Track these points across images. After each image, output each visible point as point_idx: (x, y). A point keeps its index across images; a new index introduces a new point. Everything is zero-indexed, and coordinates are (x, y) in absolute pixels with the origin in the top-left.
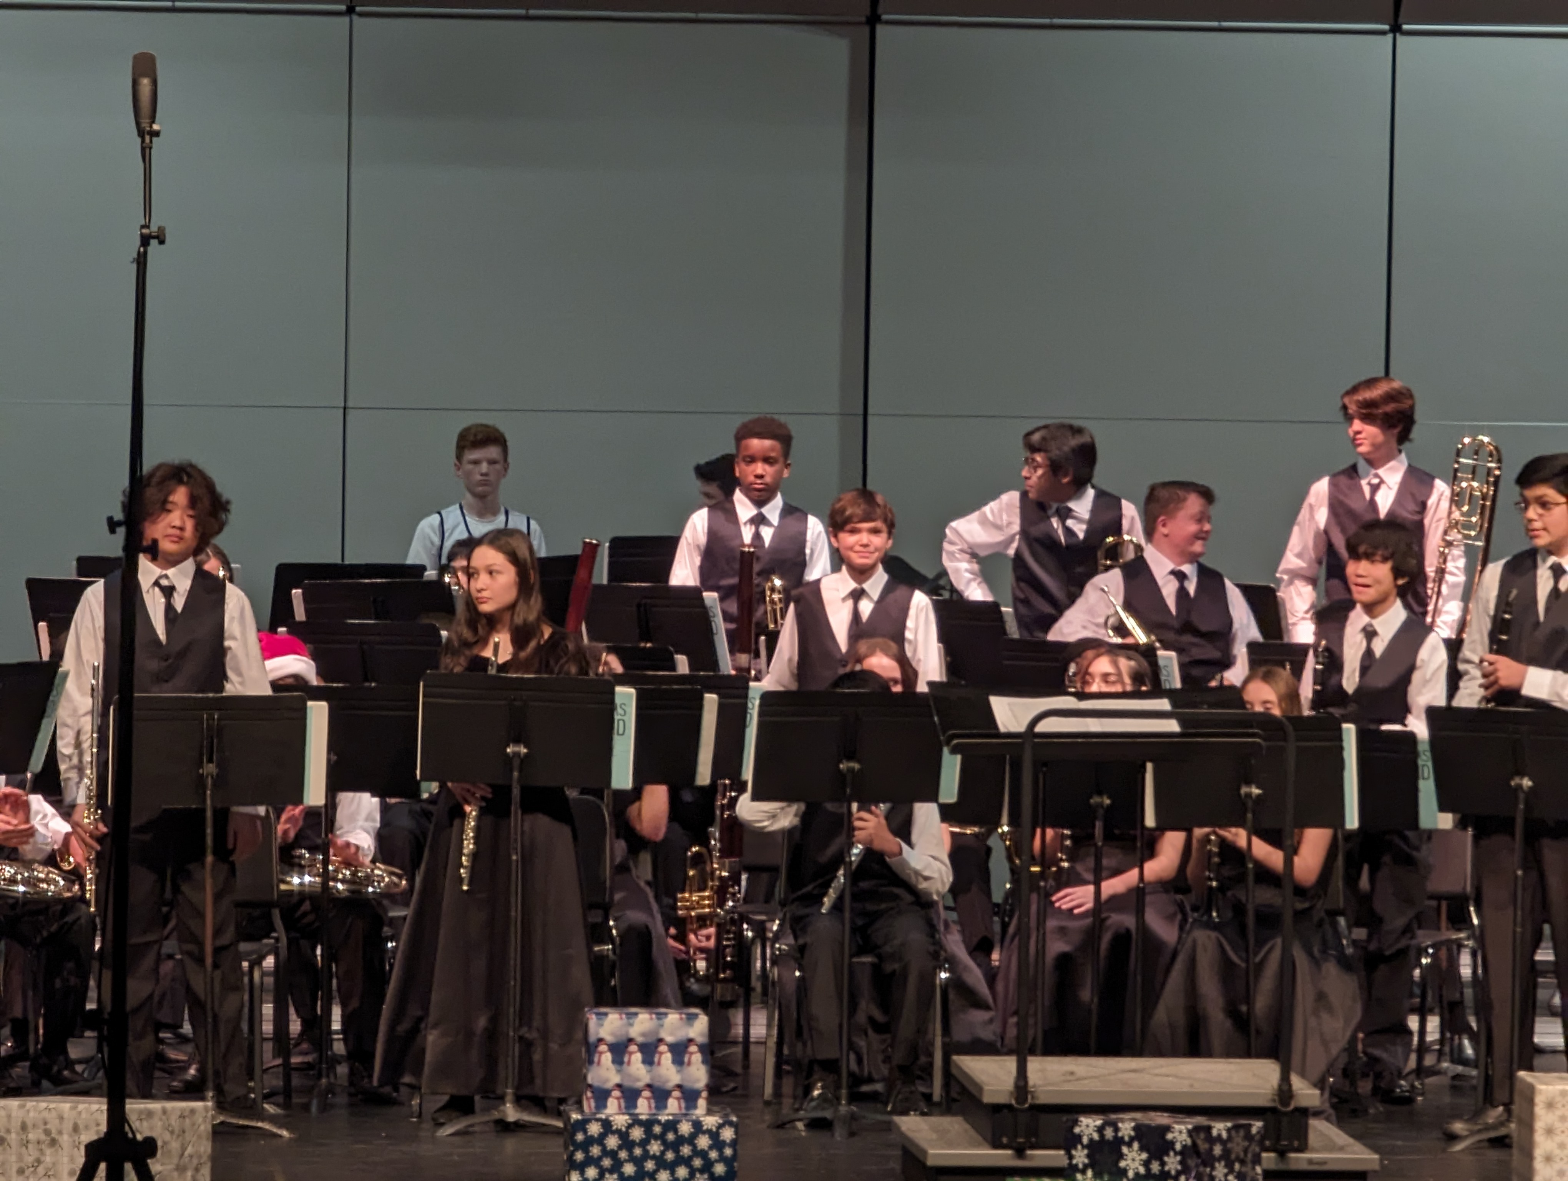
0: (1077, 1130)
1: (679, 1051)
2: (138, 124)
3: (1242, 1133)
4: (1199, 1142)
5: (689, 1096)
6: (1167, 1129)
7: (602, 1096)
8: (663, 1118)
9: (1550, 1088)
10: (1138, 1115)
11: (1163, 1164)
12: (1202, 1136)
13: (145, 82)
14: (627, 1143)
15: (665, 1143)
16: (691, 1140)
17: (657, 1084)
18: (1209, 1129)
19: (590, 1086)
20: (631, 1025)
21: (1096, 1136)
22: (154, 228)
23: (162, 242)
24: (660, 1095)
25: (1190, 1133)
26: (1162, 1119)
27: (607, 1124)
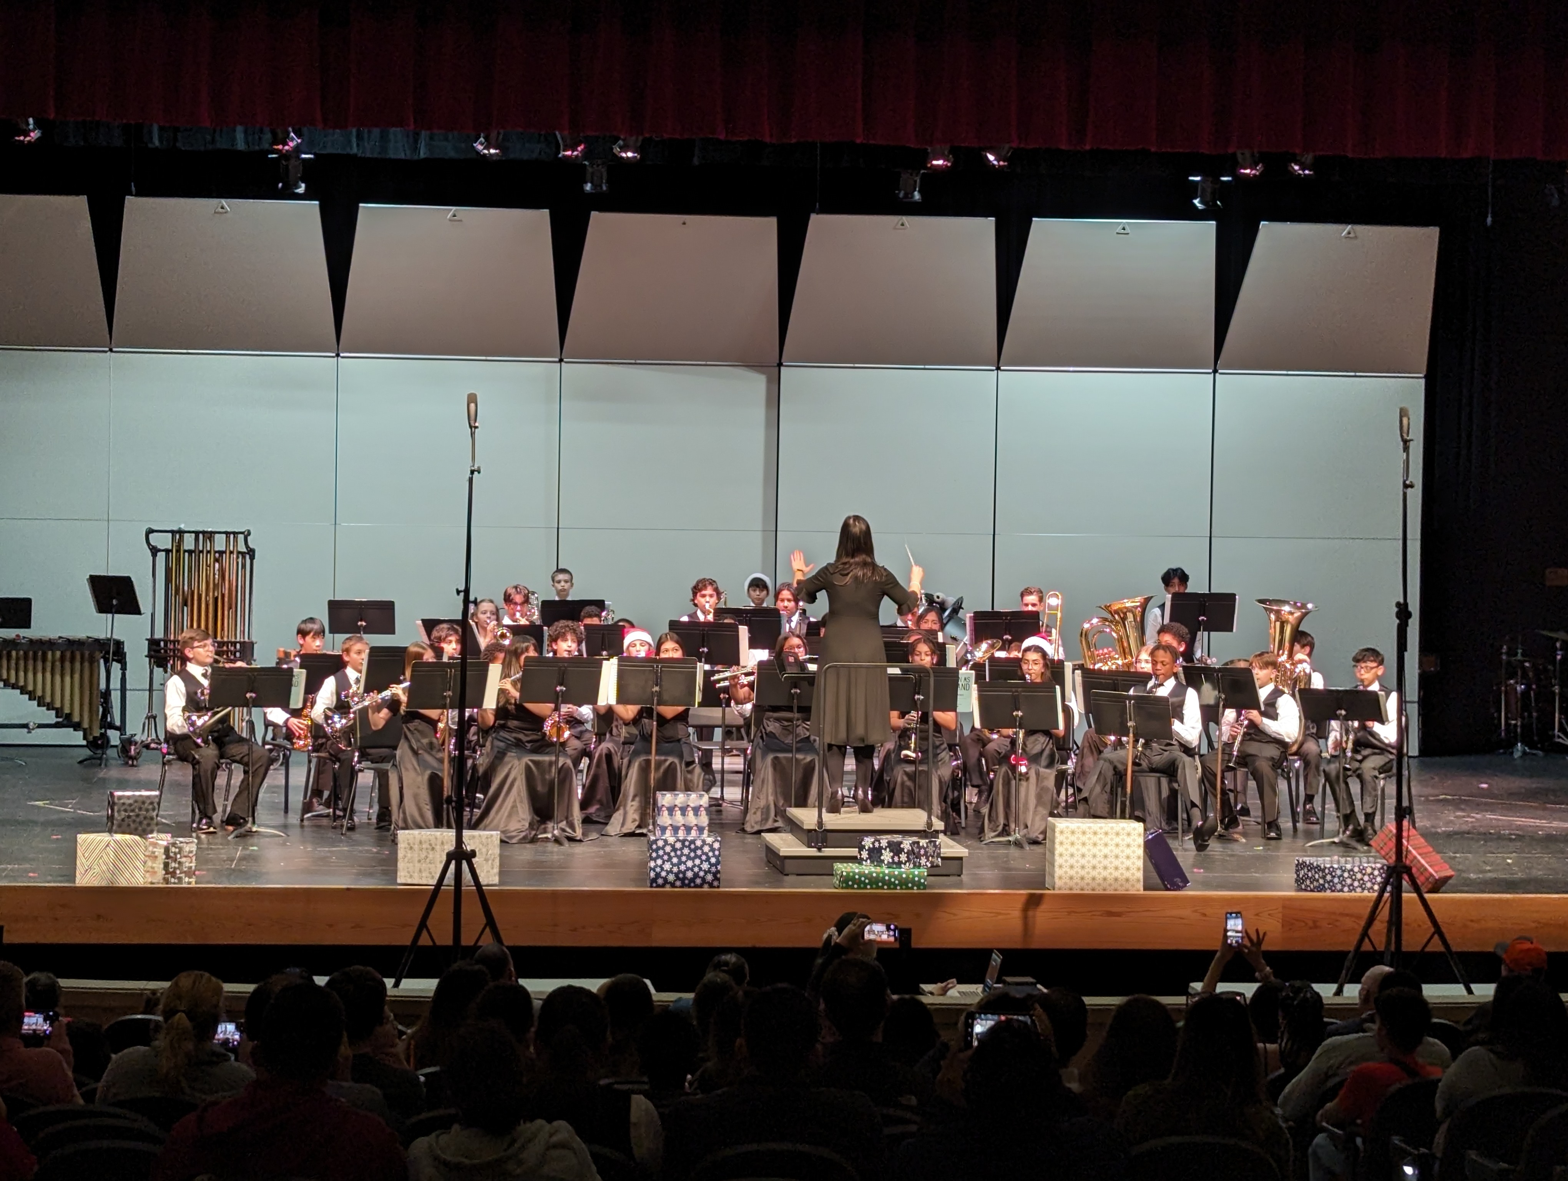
0: (863, 843)
1: (696, 810)
2: (470, 424)
3: (932, 844)
4: (914, 848)
5: (701, 830)
6: (901, 843)
7: (664, 829)
8: (689, 839)
10: (889, 837)
11: (899, 858)
12: (914, 844)
13: (472, 405)
14: (674, 849)
15: (690, 849)
16: (701, 848)
17: (687, 824)
18: (918, 843)
21: (871, 846)
22: (476, 467)
23: (479, 472)
24: (688, 829)
25: (911, 845)
26: (897, 838)
27: (666, 841)
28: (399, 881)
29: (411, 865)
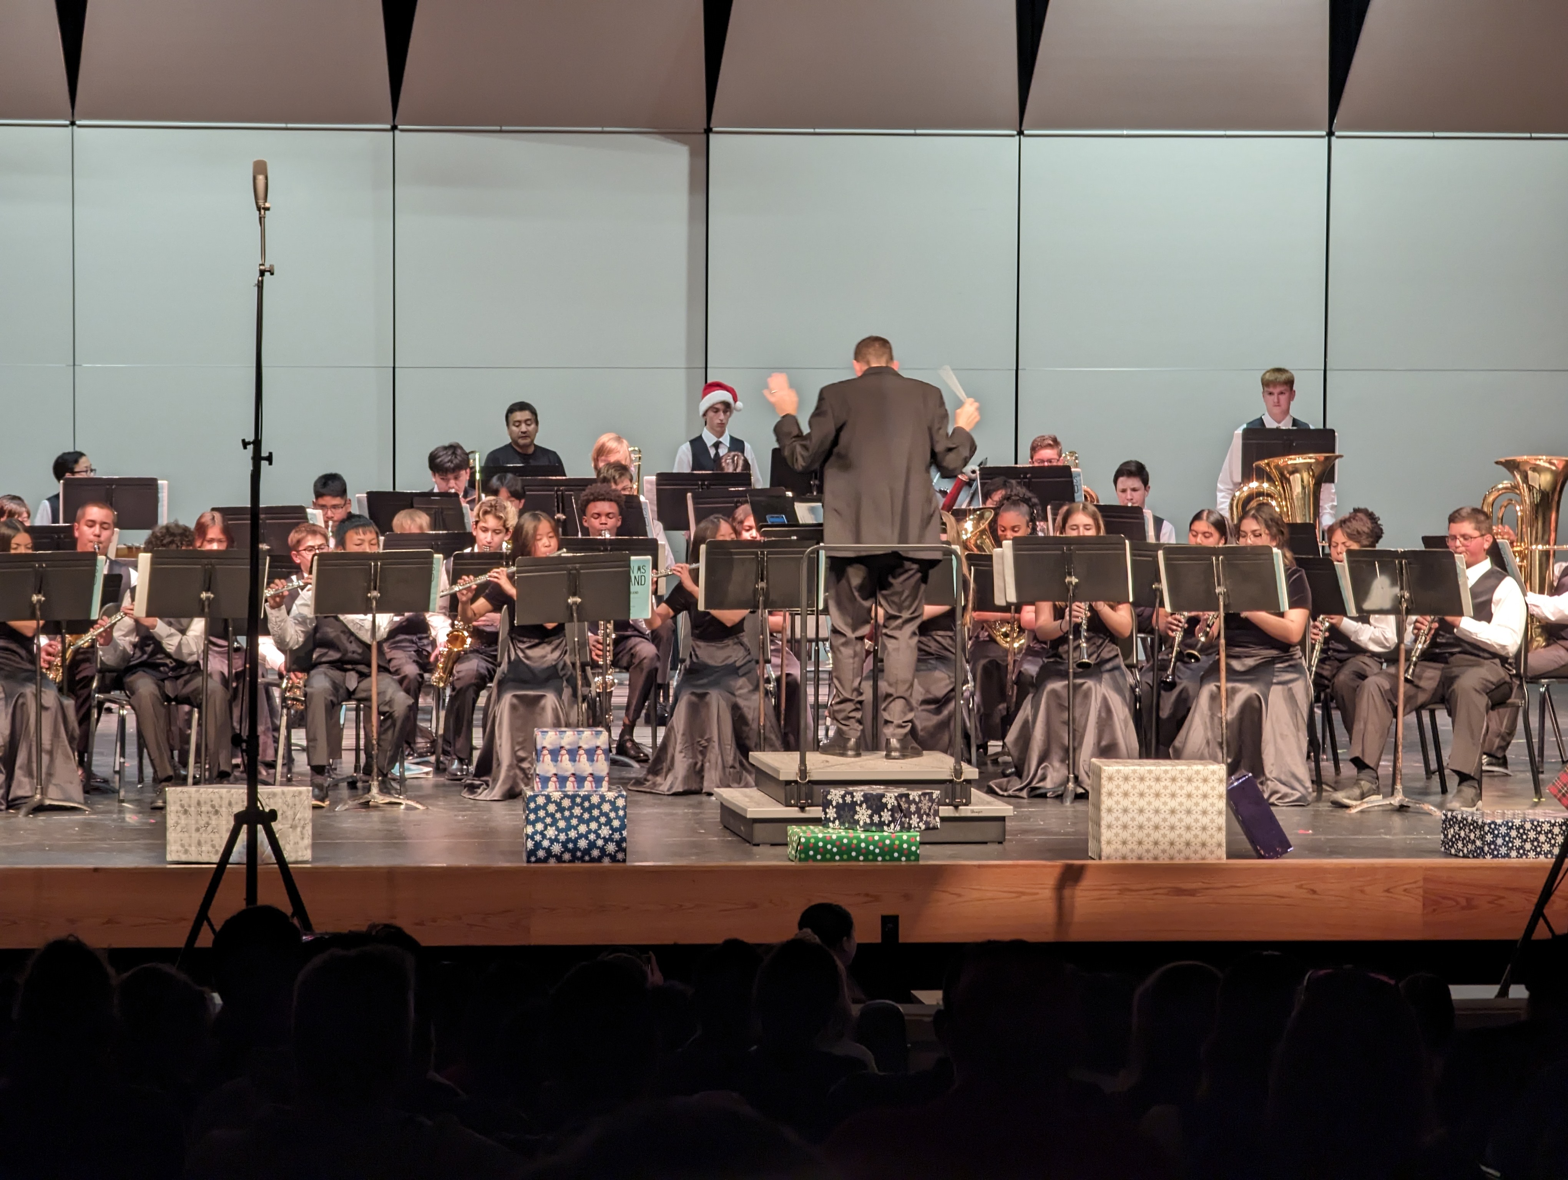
1: (591, 753)
2: (257, 203)
3: (927, 797)
4: (902, 803)
5: (598, 780)
6: (883, 796)
7: (545, 781)
8: (582, 794)
9: (1110, 768)
10: (866, 788)
11: (880, 817)
12: (904, 799)
13: (261, 178)
14: (561, 809)
15: (583, 808)
16: (599, 806)
17: (578, 773)
18: (907, 796)
20: (562, 738)
21: (841, 801)
22: (267, 266)
23: (272, 274)
24: (580, 780)
25: (896, 798)
26: (878, 789)
27: (548, 798)
28: (169, 858)
29: (186, 835)
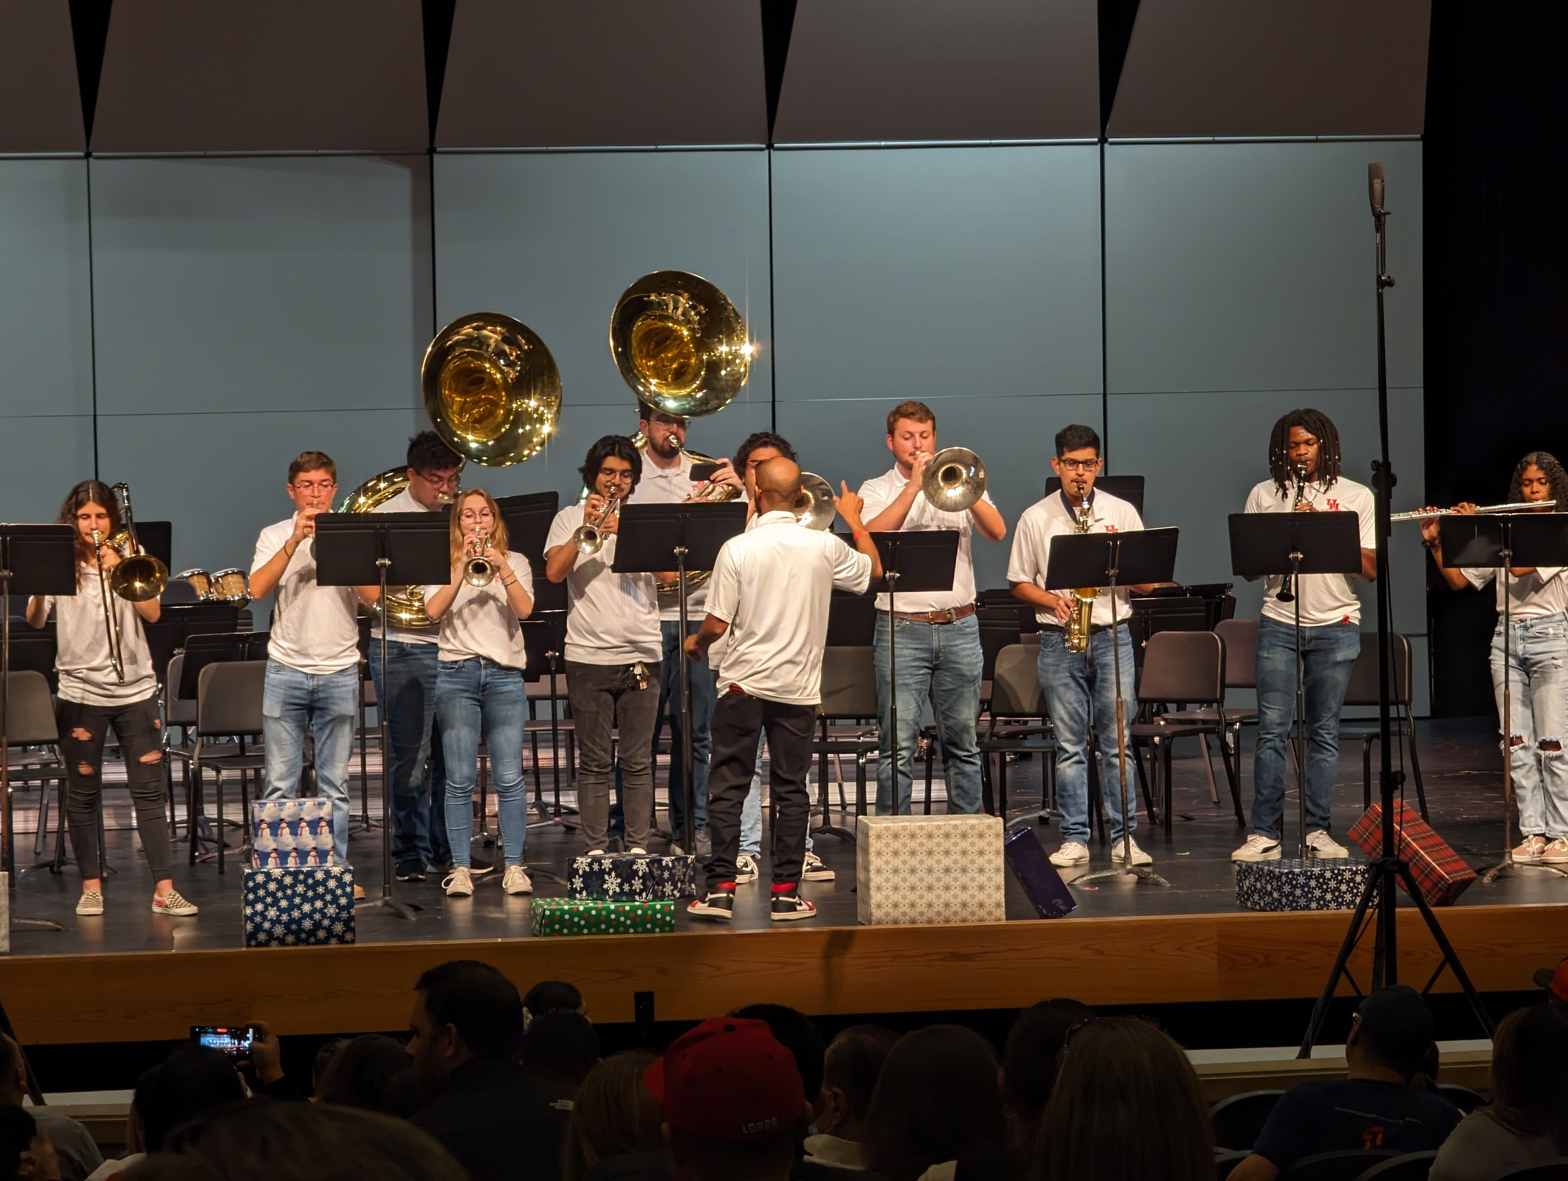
0: (575, 866)
1: (314, 825)
3: (681, 863)
4: (654, 870)
5: (322, 855)
7: (264, 857)
8: (305, 869)
9: (878, 825)
11: (631, 885)
12: (656, 865)
14: (282, 887)
16: (324, 883)
17: (300, 848)
18: (659, 861)
19: (256, 851)
20: (282, 810)
21: (587, 869)
24: (303, 855)
25: (647, 863)
27: (268, 875)
